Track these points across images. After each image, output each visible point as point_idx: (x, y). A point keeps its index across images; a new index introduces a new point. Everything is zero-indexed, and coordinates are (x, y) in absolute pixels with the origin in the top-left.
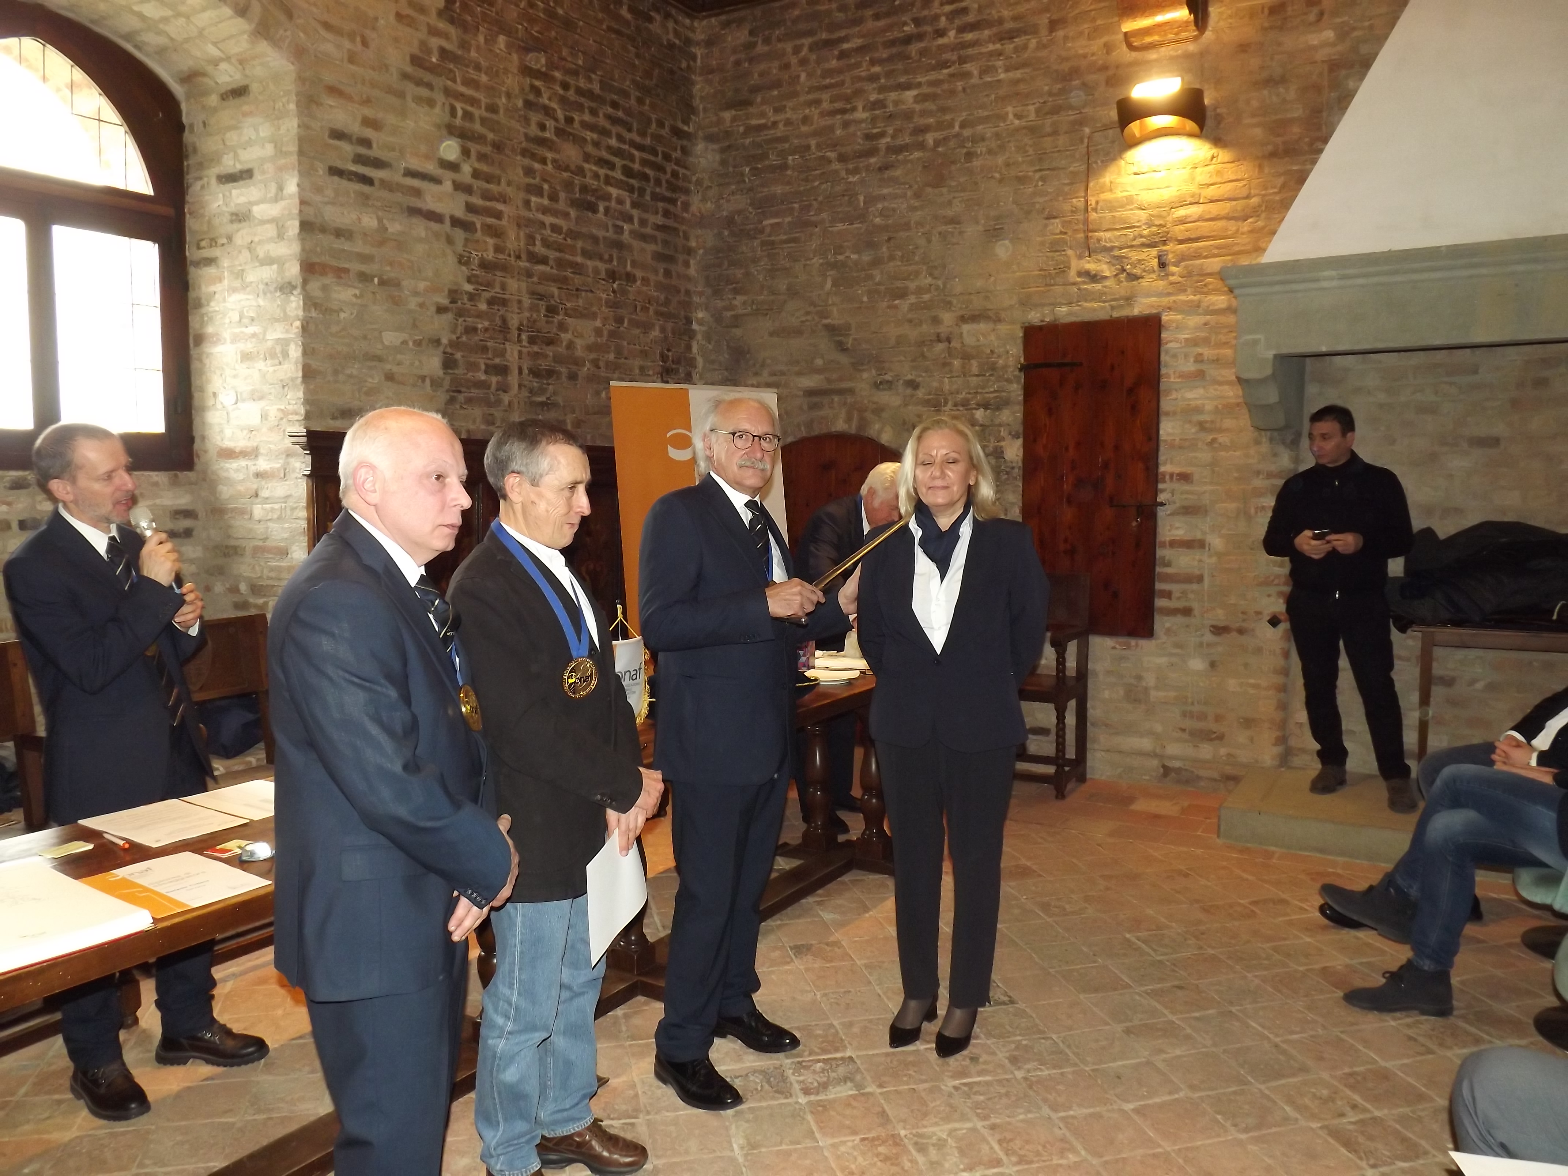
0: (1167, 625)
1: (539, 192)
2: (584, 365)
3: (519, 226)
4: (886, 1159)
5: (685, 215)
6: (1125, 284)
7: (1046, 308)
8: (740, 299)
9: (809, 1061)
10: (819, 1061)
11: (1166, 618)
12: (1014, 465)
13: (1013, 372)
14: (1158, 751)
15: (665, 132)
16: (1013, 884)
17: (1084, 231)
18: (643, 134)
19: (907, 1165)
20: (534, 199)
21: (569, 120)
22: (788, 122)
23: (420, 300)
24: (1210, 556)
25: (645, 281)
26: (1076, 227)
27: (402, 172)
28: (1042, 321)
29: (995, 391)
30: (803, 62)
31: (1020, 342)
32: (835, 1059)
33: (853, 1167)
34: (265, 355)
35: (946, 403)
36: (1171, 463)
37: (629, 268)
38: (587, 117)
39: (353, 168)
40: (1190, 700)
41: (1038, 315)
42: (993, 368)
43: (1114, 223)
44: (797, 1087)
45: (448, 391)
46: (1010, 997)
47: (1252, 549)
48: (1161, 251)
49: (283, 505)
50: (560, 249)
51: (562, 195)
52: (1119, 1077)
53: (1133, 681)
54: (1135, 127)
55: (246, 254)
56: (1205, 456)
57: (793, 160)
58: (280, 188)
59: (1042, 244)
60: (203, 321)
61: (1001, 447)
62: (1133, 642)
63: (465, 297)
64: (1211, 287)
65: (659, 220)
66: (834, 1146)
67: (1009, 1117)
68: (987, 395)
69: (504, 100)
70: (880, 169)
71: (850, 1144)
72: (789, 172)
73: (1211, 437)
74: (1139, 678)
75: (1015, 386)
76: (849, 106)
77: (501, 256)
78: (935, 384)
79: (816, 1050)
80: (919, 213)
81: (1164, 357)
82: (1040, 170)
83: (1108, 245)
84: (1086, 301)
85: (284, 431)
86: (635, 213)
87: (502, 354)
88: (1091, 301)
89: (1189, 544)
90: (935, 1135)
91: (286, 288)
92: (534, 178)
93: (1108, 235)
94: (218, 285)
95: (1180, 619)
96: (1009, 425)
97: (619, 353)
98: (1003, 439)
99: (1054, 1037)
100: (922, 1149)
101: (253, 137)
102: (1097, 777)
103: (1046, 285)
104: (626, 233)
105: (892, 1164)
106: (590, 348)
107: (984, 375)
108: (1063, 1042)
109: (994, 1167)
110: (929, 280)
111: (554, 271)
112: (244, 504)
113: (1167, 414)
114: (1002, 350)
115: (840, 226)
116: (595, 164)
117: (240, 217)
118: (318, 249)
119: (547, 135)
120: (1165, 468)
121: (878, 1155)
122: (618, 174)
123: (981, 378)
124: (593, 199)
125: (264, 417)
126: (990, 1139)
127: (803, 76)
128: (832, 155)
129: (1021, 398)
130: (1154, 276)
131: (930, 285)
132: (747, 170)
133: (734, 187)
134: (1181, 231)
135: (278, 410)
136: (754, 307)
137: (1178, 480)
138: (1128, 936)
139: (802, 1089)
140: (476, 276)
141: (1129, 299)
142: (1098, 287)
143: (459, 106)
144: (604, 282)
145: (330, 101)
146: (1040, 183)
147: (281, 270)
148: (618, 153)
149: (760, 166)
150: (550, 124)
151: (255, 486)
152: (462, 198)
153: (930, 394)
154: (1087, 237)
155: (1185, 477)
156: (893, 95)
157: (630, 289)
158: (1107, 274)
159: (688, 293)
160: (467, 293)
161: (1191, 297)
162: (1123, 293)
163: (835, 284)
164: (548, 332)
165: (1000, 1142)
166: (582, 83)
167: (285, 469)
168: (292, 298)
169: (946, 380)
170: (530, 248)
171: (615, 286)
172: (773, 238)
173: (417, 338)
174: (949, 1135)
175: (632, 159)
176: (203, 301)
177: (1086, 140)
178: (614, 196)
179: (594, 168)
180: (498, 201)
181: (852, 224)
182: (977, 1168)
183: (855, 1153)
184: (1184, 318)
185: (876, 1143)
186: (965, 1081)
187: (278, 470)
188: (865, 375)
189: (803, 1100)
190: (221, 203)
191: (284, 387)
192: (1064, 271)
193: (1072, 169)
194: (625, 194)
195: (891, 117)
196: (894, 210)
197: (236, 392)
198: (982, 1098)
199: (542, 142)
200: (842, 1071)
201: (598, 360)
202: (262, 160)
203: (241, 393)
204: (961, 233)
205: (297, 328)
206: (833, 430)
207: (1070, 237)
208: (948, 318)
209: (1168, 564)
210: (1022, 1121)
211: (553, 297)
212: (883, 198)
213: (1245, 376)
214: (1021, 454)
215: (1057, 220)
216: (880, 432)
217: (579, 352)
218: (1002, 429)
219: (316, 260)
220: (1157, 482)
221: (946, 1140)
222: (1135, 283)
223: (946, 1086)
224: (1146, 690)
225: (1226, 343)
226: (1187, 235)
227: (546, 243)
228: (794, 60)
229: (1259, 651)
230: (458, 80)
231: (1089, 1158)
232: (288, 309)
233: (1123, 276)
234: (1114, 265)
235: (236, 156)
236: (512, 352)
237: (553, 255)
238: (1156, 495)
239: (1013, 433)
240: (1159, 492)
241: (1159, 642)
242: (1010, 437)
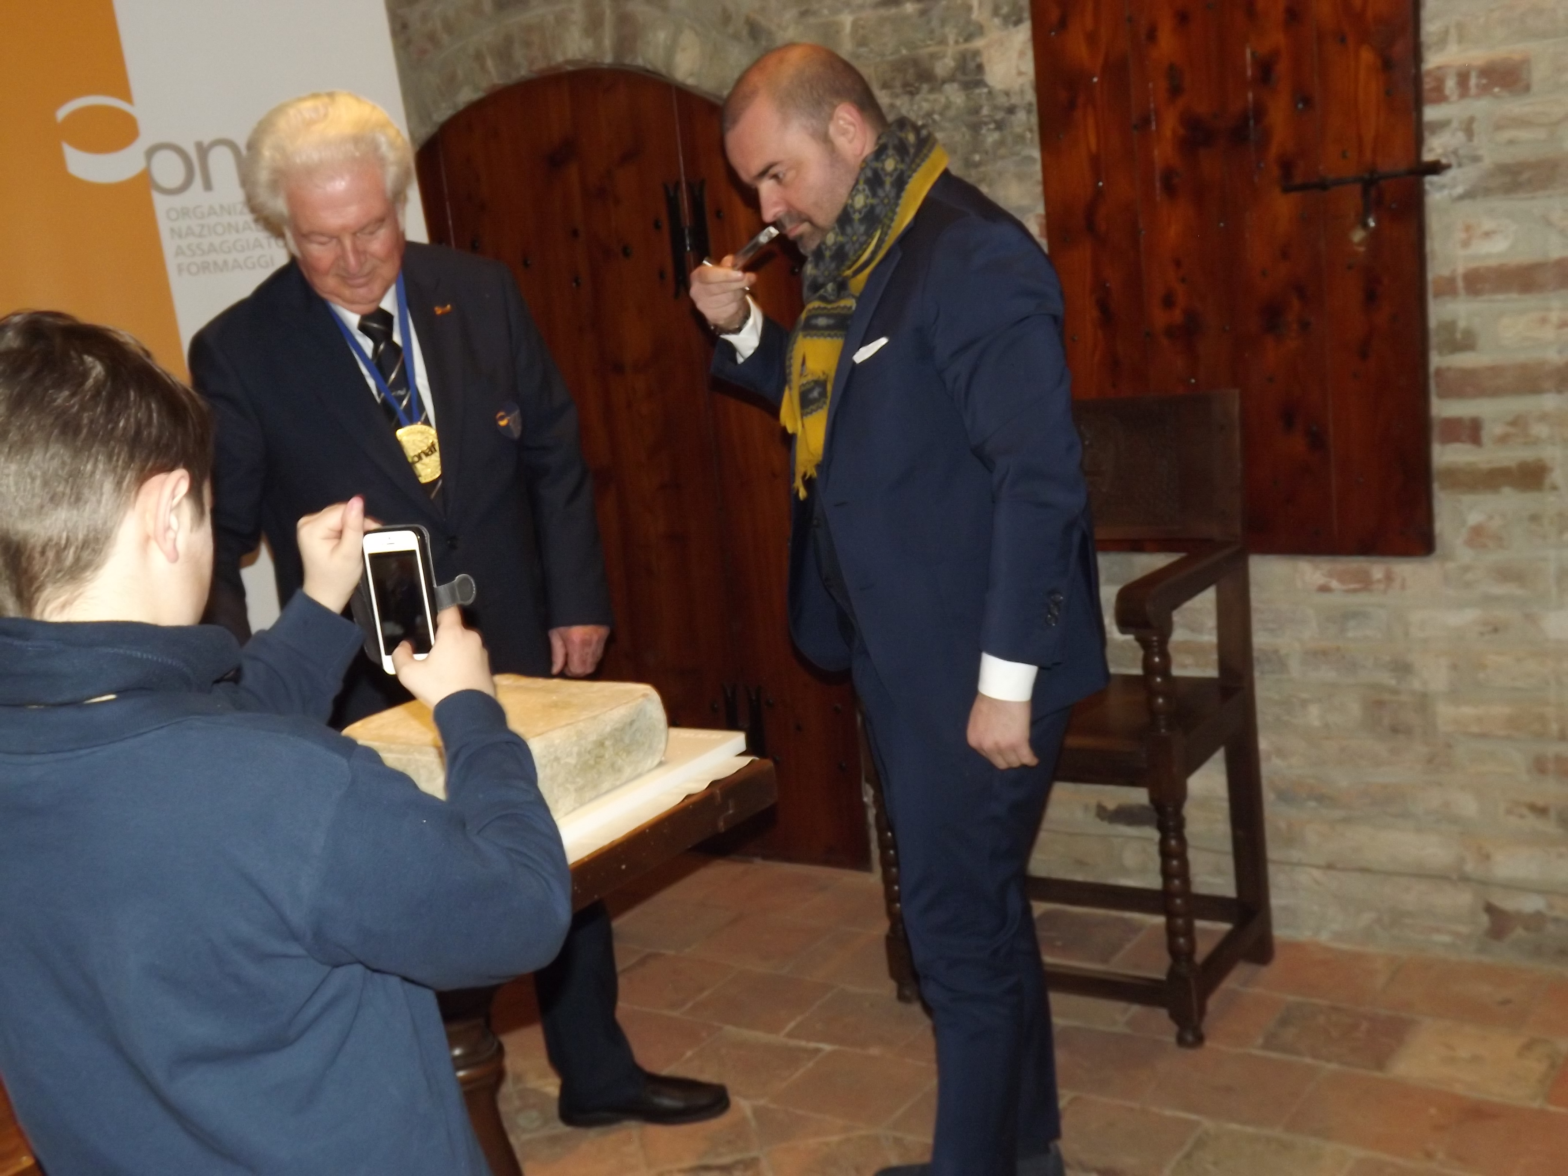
0: (1474, 518)
11: (1467, 499)
12: (1015, 100)
14: (1469, 867)
36: (1461, 39)
40: (1554, 727)
53: (1387, 679)
61: (976, 53)
62: (1377, 569)
74: (1402, 668)
89: (1525, 279)
95: (1509, 500)
98: (980, 30)
102: (1304, 935)
120: (1442, 57)
137: (1484, 90)
155: (1504, 77)
206: (560, 59)
209: (1467, 343)
214: (1028, 66)
216: (671, 50)
220: (1418, 103)
224: (1424, 700)
238: (1418, 142)
239: (1005, 10)
240: (1426, 134)
241: (1450, 565)
242: (997, 21)
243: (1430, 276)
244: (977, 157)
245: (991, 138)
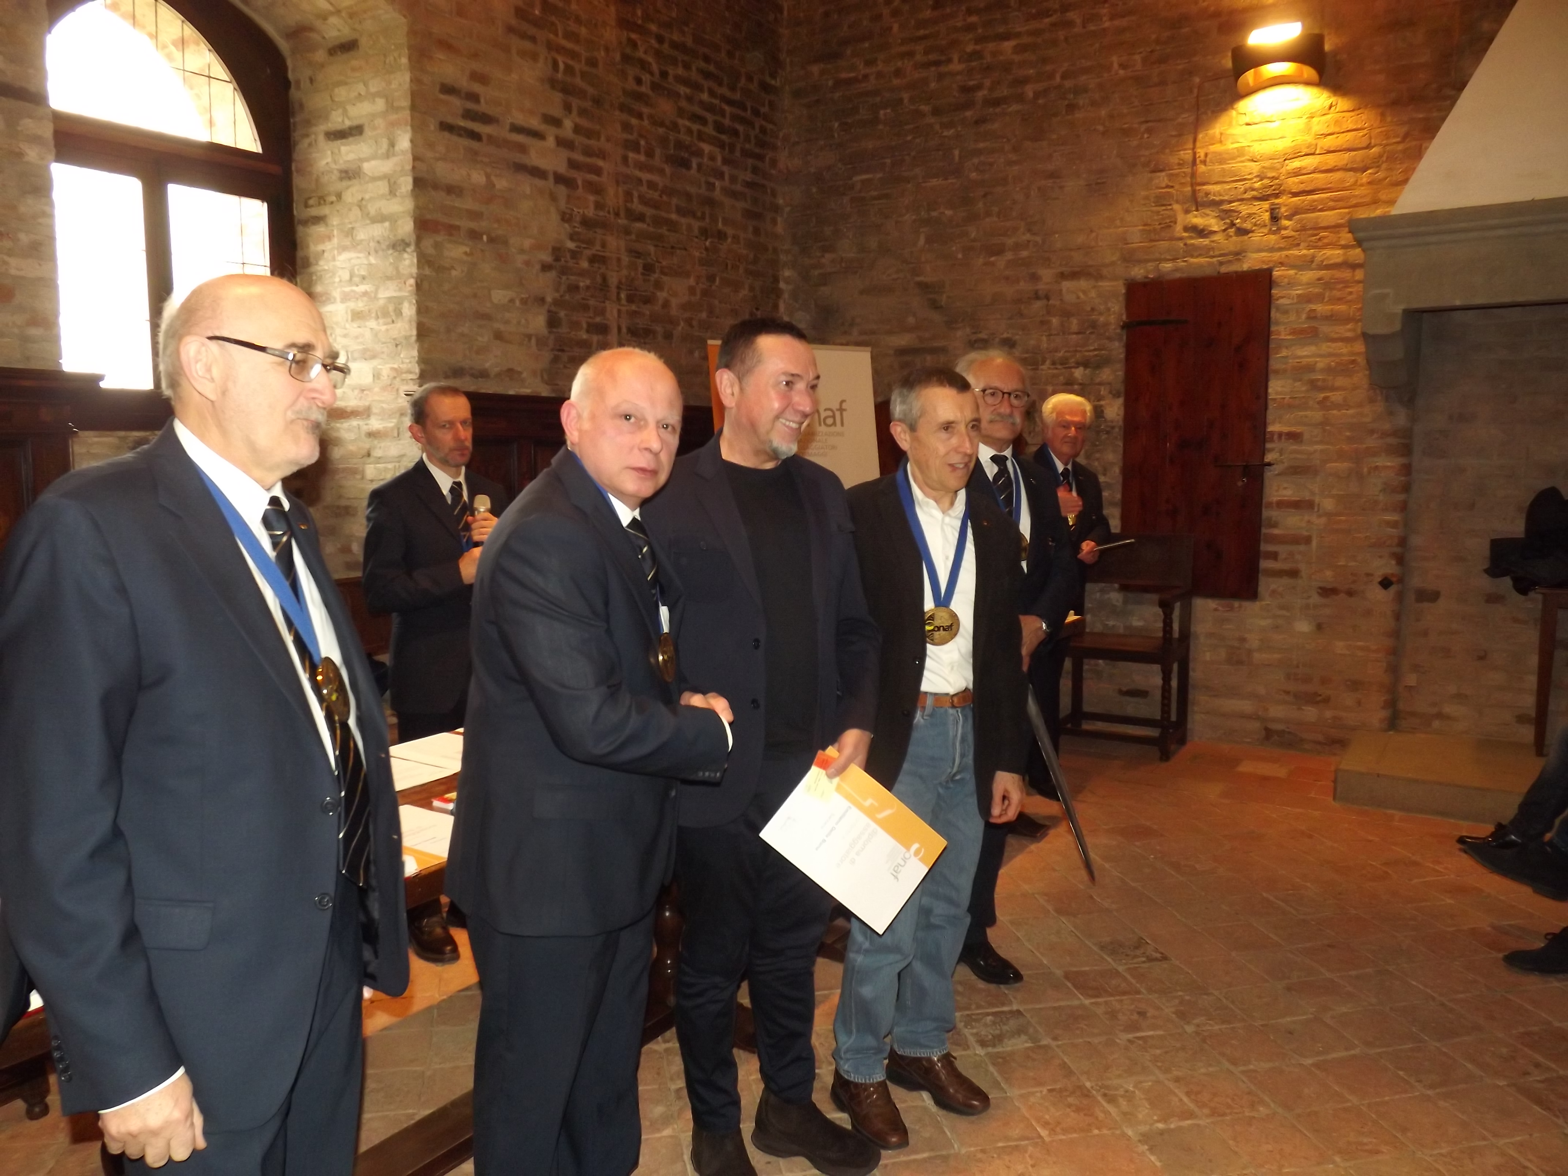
0: (1273, 586)
1: (636, 148)
2: (678, 325)
3: (617, 183)
4: (1078, 1110)
5: (773, 172)
6: (1234, 238)
7: (1150, 264)
8: (828, 256)
9: (978, 1014)
10: (988, 1014)
11: (1272, 580)
12: (1114, 424)
13: (1115, 329)
14: (1260, 713)
15: (754, 86)
16: (1138, 843)
17: (1192, 185)
18: (733, 89)
19: (1101, 1116)
20: (631, 155)
21: (664, 74)
22: (880, 75)
23: (525, 257)
24: (1319, 516)
25: (736, 238)
26: (1183, 181)
27: (508, 127)
28: (1147, 277)
29: (1095, 350)
30: (895, 13)
31: (1122, 299)
32: (1003, 1012)
33: (1047, 1117)
34: (377, 314)
35: (1044, 362)
36: (1280, 423)
37: (720, 225)
38: (680, 71)
39: (462, 123)
40: (1295, 663)
41: (1142, 271)
42: (1094, 325)
43: (1224, 176)
44: (972, 1040)
45: (552, 350)
46: (1162, 953)
47: (1364, 509)
48: (1273, 204)
49: (397, 464)
50: (656, 206)
51: (658, 152)
52: (1291, 1033)
53: (1236, 643)
54: (1249, 77)
55: (356, 211)
56: (1317, 415)
57: (885, 115)
58: (392, 144)
59: (1147, 198)
60: (312, 280)
61: (1101, 406)
62: (1236, 604)
63: (568, 255)
64: (1326, 241)
65: (748, 177)
66: (1022, 1096)
67: (1190, 1070)
68: (1087, 354)
69: (603, 53)
70: (977, 122)
71: (1039, 1095)
72: (881, 127)
73: (1323, 395)
74: (1243, 640)
75: (1117, 344)
76: (943, 58)
77: (601, 213)
78: (1032, 342)
79: (983, 1004)
80: (1016, 168)
81: (1273, 313)
82: (1147, 122)
83: (1217, 199)
84: (1192, 256)
85: (398, 390)
86: (726, 169)
87: (602, 312)
88: (1197, 257)
89: (1296, 505)
90: (1122, 1087)
91: (399, 246)
92: (632, 134)
93: (1217, 188)
94: (327, 243)
95: (1285, 581)
96: (1110, 384)
97: (711, 312)
98: (1103, 398)
99: (1216, 993)
100: (1111, 1100)
101: (363, 93)
102: (1196, 739)
103: (1151, 241)
104: (718, 189)
105: (1085, 1115)
106: (684, 307)
107: (1084, 333)
108: (1227, 999)
109: (1188, 1119)
110: (1028, 236)
111: (651, 229)
112: (355, 464)
113: (1277, 372)
114: (1102, 307)
115: (934, 182)
116: (689, 119)
117: (350, 174)
118: (431, 206)
119: (644, 89)
120: (1274, 428)
121: (1069, 1106)
122: (709, 130)
123: (1080, 336)
124: (686, 155)
125: (377, 376)
126: (1176, 1091)
127: (896, 27)
128: (925, 108)
129: (1122, 356)
130: (1266, 230)
131: (1029, 241)
132: (836, 125)
133: (822, 143)
134: (1294, 183)
135: (392, 369)
136: (843, 265)
137: (1287, 439)
138: (1265, 894)
139: (978, 1041)
140: (578, 233)
141: (1238, 254)
142: (1205, 242)
143: (561, 60)
144: (696, 240)
145: (440, 55)
146: (1146, 136)
147: (393, 228)
148: (710, 108)
149: (850, 121)
150: (646, 78)
151: (367, 446)
152: (564, 154)
153: (1027, 353)
154: (1194, 192)
155: (1294, 437)
156: (991, 46)
157: (721, 246)
158: (1215, 228)
159: (775, 250)
160: (570, 251)
161: (1304, 252)
162: (1232, 248)
163: (929, 240)
164: (645, 291)
165: (1188, 1094)
166: (676, 37)
167: (398, 429)
168: (406, 256)
169: (1044, 338)
170: (629, 205)
171: (707, 243)
172: (863, 194)
173: (523, 296)
174: (1135, 1087)
175: (723, 113)
176: (312, 260)
177: (1196, 91)
178: (706, 152)
179: (688, 123)
180: (598, 156)
181: (946, 179)
182: (1171, 1120)
183: (1046, 1104)
184: (1296, 274)
185: (1065, 1094)
186: (1138, 1035)
187: (392, 429)
188: (959, 333)
189: (980, 1051)
190: (329, 160)
191: (397, 345)
192: (1170, 226)
193: (1180, 120)
194: (717, 150)
195: (988, 69)
196: (991, 164)
197: (347, 352)
198: (1158, 1052)
199: (639, 97)
200: (1013, 1023)
201: (691, 319)
202: (373, 116)
203: (352, 352)
204: (1061, 187)
205: (411, 286)
207: (1177, 191)
208: (1047, 274)
209: (1275, 525)
210: (1205, 1074)
211: (650, 254)
212: (979, 152)
213: (1371, 332)
214: (1122, 412)
215: (1163, 174)
217: (674, 312)
218: (1102, 388)
219: (429, 217)
220: (1264, 441)
221: (1134, 1092)
222: (1246, 237)
223: (1120, 1040)
224: (1250, 652)
225: (1340, 299)
226: (1302, 187)
227: (643, 200)
228: (886, 11)
229: (1368, 613)
230: (560, 34)
231: (1280, 1110)
232: (401, 267)
233: (1232, 231)
234: (1223, 219)
235: (345, 113)
236: (612, 311)
237: (649, 212)
238: (1264, 455)
239: (1114, 392)
240: (1266, 452)
241: (1264, 603)
242: (1110, 396)
243: (1264, 501)
244: (1097, 443)
245: (1104, 437)
